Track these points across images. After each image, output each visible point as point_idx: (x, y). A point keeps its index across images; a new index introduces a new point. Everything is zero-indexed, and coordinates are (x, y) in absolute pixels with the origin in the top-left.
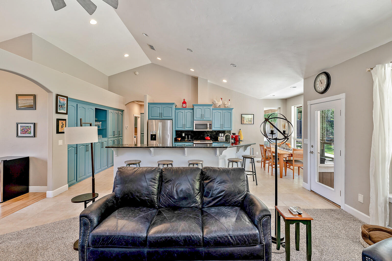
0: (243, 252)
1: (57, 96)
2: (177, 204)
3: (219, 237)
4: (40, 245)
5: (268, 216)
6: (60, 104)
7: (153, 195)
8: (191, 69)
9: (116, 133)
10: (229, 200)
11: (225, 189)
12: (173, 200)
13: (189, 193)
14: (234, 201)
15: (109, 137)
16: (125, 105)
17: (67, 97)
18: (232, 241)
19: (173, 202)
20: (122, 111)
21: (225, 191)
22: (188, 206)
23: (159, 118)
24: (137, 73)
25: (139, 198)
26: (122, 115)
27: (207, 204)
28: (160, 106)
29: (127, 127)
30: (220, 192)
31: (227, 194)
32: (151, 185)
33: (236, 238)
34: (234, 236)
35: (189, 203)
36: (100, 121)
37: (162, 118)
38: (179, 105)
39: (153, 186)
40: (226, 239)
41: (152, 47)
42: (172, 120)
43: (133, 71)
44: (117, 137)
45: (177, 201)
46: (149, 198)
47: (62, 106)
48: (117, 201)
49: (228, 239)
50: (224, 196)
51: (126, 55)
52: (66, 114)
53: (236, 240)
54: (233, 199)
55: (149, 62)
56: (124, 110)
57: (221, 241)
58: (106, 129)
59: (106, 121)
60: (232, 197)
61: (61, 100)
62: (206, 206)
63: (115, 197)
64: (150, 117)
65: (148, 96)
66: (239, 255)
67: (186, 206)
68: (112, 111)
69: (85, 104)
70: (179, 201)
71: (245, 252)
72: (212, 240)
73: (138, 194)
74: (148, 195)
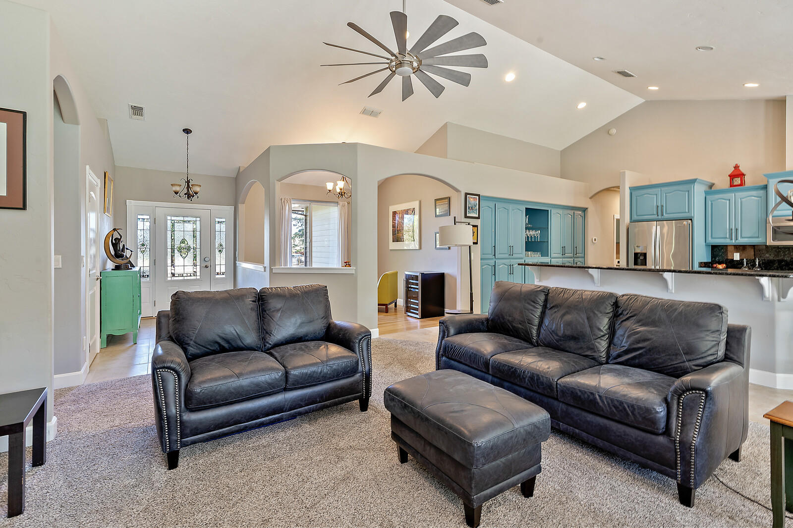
0: (628, 435)
1: (466, 194)
2: (561, 345)
3: (580, 391)
4: (426, 355)
5: (701, 392)
6: (470, 206)
7: (529, 324)
8: (746, 85)
9: (568, 249)
10: (660, 361)
11: (652, 337)
12: (555, 337)
13: (581, 332)
14: (672, 365)
15: (553, 255)
16: (591, 198)
17: (479, 195)
18: (601, 404)
19: (556, 340)
20: (584, 210)
21: (650, 342)
22: (579, 352)
23: (655, 217)
24: (614, 131)
25: (510, 324)
26: (584, 218)
27: (615, 358)
28: (657, 190)
29: (594, 240)
30: (639, 341)
31: (656, 347)
32: (528, 310)
33: (610, 402)
34: (606, 398)
35: (581, 348)
36: (536, 229)
37: (662, 217)
38: (723, 182)
39: (531, 312)
40: (591, 397)
41: (624, 74)
42: (691, 220)
43: (605, 130)
44: (571, 258)
45: (561, 340)
46: (523, 326)
47: (472, 208)
48: (488, 323)
49: (595, 399)
50: (650, 350)
51: (582, 105)
52: (478, 218)
53: (609, 404)
54: (669, 361)
55: (639, 101)
56: (587, 208)
57: (582, 397)
58: (548, 242)
59: (548, 228)
60: (668, 357)
61: (471, 200)
62: (611, 360)
63: (487, 320)
64: (635, 217)
65: (628, 174)
66: (618, 436)
67: (575, 352)
68: (561, 211)
69: (507, 202)
70: (564, 341)
71: (632, 436)
72: (569, 391)
73: (510, 318)
74: (522, 321)
